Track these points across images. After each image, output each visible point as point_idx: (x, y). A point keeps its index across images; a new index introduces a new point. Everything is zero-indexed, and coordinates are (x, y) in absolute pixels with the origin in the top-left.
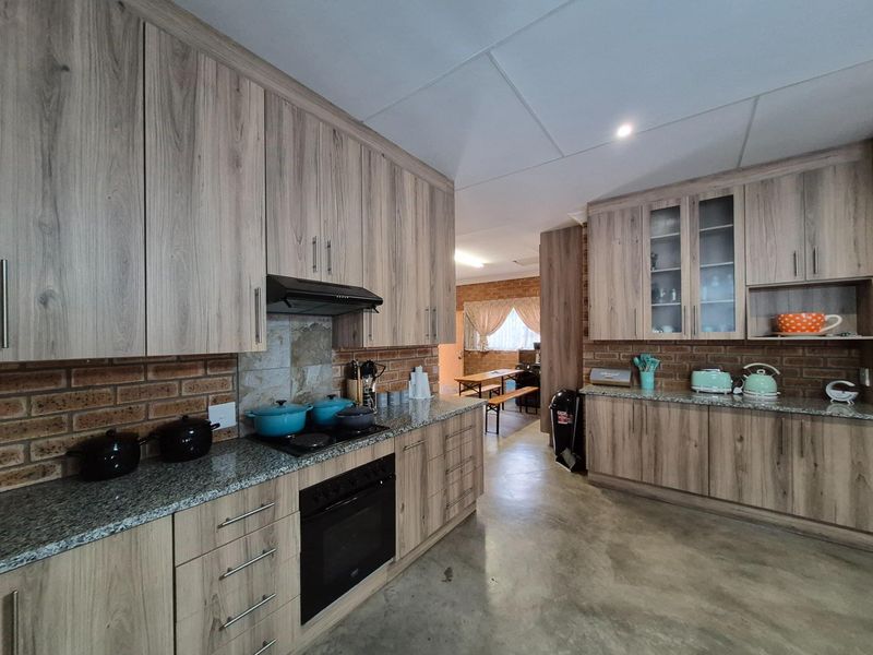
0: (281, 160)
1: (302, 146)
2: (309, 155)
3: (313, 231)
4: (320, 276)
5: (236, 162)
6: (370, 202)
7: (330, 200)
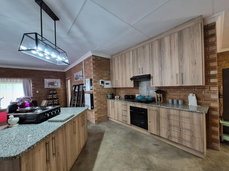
0: (134, 59)
1: (137, 54)
2: (139, 55)
3: (140, 67)
4: (141, 74)
5: (130, 63)
6: (152, 54)
7: (142, 60)
